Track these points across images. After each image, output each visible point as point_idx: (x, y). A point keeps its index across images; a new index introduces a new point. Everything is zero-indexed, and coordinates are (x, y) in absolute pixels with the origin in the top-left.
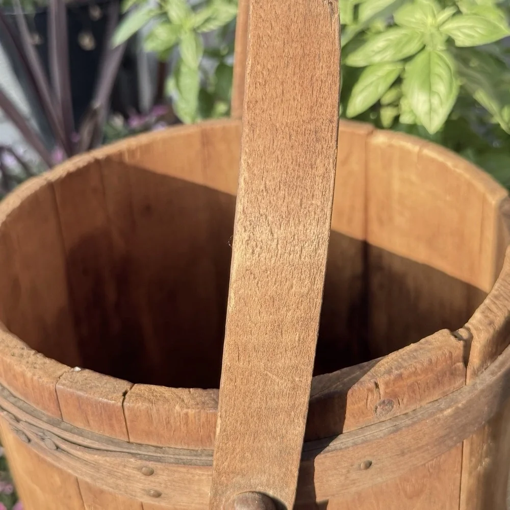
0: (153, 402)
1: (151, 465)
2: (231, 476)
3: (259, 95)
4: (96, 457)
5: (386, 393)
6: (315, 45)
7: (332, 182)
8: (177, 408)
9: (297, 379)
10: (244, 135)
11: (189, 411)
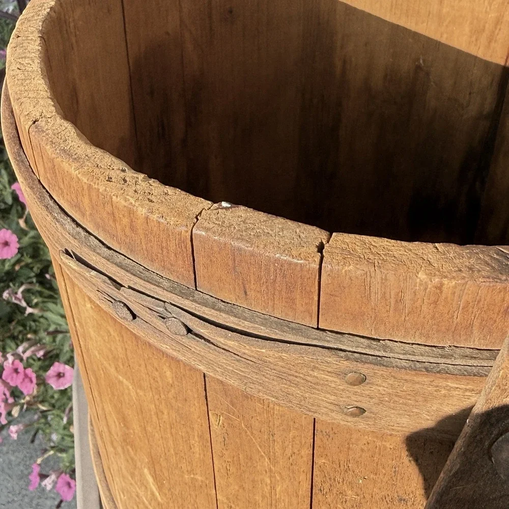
0: (376, 264)
8: (422, 276)
11: (445, 281)
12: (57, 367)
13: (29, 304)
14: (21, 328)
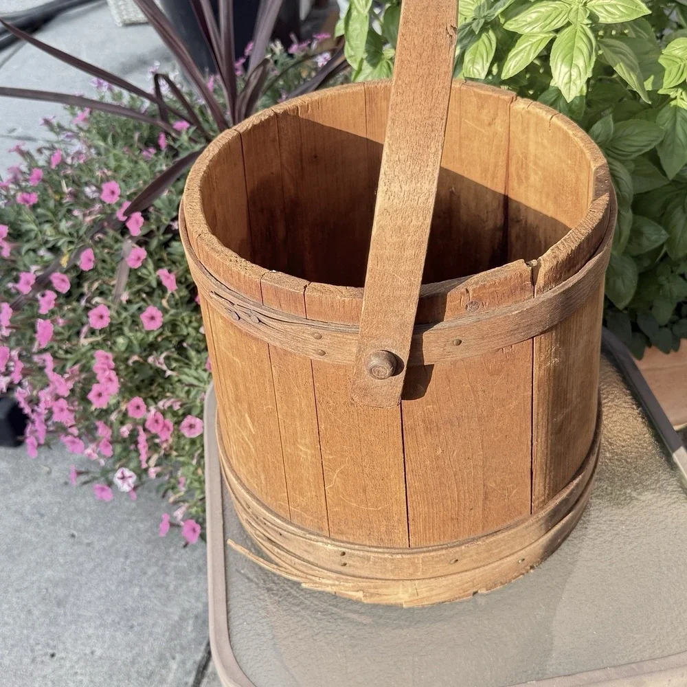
0: (323, 293)
1: (320, 331)
2: (370, 339)
3: (399, 100)
4: (287, 326)
5: (473, 297)
6: (437, 68)
7: (440, 157)
8: (338, 297)
9: (412, 279)
10: (388, 125)
11: (346, 299)
12: (189, 420)
13: (169, 366)
14: (160, 389)
